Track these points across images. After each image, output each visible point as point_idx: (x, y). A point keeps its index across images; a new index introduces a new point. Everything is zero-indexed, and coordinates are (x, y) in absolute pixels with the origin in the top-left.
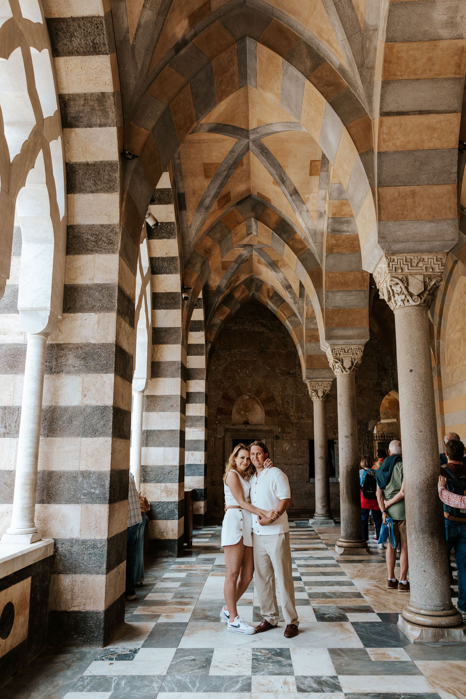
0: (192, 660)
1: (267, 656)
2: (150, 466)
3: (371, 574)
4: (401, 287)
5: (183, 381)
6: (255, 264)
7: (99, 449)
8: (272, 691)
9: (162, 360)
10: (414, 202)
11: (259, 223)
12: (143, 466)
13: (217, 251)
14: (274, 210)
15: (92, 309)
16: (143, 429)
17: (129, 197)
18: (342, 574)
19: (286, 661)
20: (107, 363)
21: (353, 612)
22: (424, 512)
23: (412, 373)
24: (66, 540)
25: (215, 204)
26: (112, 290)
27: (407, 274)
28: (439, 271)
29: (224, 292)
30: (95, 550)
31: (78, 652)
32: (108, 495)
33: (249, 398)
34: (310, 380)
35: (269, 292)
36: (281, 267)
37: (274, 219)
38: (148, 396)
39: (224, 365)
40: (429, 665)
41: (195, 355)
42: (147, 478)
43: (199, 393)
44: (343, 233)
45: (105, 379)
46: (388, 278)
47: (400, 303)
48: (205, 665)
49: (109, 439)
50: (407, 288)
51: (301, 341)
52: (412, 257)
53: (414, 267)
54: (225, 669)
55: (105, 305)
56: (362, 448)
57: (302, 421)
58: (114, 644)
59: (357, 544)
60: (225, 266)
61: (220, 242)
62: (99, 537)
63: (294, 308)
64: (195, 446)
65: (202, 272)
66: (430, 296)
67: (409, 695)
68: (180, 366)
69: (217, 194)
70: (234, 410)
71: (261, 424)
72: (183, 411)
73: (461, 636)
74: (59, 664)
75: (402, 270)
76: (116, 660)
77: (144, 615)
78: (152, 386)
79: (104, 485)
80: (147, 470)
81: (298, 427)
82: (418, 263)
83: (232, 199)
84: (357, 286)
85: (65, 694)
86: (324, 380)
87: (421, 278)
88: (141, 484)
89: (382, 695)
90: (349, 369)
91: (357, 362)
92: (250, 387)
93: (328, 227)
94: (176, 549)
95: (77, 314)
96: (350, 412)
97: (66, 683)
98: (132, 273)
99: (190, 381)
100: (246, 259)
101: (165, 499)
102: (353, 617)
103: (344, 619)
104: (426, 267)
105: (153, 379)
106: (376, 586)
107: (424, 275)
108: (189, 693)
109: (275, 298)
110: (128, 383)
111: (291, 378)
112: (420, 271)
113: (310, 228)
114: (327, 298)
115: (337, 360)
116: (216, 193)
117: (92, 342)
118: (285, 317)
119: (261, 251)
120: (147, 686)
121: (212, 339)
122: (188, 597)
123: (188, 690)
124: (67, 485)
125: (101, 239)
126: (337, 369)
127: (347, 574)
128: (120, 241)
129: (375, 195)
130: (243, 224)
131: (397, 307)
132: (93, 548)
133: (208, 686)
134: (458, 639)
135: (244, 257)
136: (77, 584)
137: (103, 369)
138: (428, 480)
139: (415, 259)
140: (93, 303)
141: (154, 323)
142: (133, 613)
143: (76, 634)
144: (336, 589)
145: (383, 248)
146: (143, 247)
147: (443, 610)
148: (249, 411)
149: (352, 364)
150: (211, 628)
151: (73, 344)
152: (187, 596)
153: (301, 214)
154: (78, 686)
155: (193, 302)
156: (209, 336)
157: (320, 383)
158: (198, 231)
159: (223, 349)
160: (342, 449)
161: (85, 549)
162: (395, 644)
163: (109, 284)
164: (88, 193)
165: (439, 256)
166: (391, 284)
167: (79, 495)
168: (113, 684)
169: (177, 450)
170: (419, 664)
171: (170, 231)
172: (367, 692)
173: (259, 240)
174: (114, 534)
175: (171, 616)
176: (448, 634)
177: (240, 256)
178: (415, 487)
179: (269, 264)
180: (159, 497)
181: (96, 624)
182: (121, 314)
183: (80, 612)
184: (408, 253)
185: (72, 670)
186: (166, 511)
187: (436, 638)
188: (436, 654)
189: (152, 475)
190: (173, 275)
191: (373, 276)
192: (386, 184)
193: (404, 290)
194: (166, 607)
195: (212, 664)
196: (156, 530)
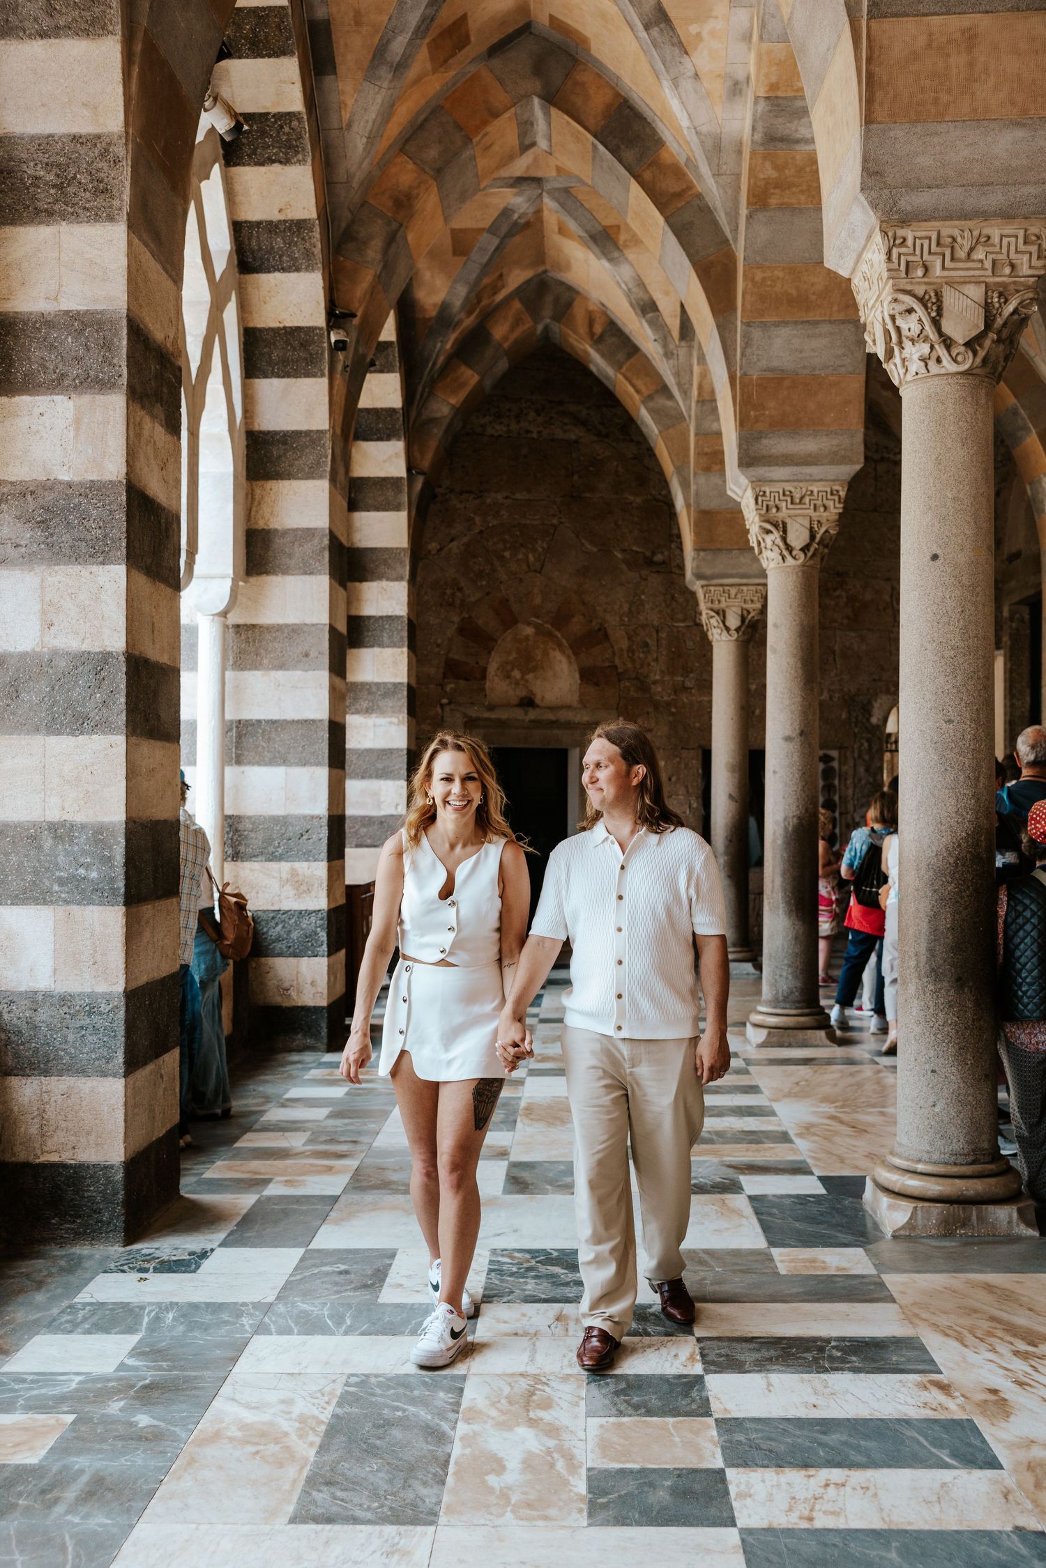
0: (341, 1273)
1: (525, 1265)
2: (249, 818)
3: (827, 1090)
4: (920, 320)
5: (336, 585)
6: (553, 237)
7: (93, 764)
8: (526, 1334)
9: (275, 524)
10: (971, 65)
11: (554, 112)
12: (230, 817)
13: (429, 201)
14: (602, 76)
15: (57, 385)
16: (228, 717)
17: (151, 48)
18: (753, 1089)
19: (570, 1275)
20: (105, 536)
21: (759, 1174)
22: (942, 928)
23: (938, 562)
24: (21, 994)
25: (423, 55)
26: (110, 330)
27: (939, 281)
28: (1030, 272)
29: (460, 322)
30: (95, 1018)
31: (62, 1257)
32: (121, 884)
33: (536, 634)
34: (703, 582)
35: (591, 323)
36: (626, 246)
37: (597, 102)
38: (238, 626)
39: (465, 539)
40: (915, 1282)
41: (377, 509)
42: (242, 849)
43: (389, 618)
44: (798, 147)
45: (101, 580)
46: (887, 294)
47: (915, 366)
48: (370, 1282)
49: (120, 741)
50: (936, 323)
51: (681, 470)
52: (956, 233)
53: (960, 260)
54: (418, 1291)
55: (92, 373)
56: (851, 772)
57: (684, 698)
58: (152, 1239)
59: (802, 1019)
60: (461, 243)
61: (438, 173)
62: (102, 988)
63: (665, 369)
64: (380, 766)
65: (388, 266)
66: (1001, 347)
67: (849, 1341)
68: (326, 541)
69: (426, 22)
70: (493, 667)
71: (569, 707)
72: (338, 667)
73: (1010, 1222)
74: (17, 1280)
75: (926, 269)
76: (154, 1272)
77: (231, 1179)
78: (249, 599)
79: (110, 859)
80: (241, 827)
81: (673, 714)
82: (972, 249)
83: (472, 39)
84: (835, 308)
85: (30, 1338)
86: (744, 581)
87: (976, 292)
88: (226, 865)
89: (785, 1342)
90: (802, 550)
91: (827, 531)
92: (538, 601)
93: (754, 129)
94: (324, 1032)
95: (17, 399)
96: (800, 671)
97: (31, 1317)
98: (170, 276)
99: (366, 585)
100: (522, 221)
101: (291, 903)
102: (754, 1185)
103: (735, 1187)
104: (994, 262)
105: (253, 580)
106: (833, 1118)
107: (987, 285)
108: (327, 1337)
109: (611, 340)
110: (169, 590)
111: (655, 575)
112: (977, 273)
113: (704, 129)
114: (747, 343)
115: (768, 526)
116: (423, 19)
117: (61, 478)
118: (637, 397)
119: (566, 197)
120: (226, 1323)
121: (426, 463)
122: (346, 1142)
123: (323, 1330)
124: (14, 859)
125: (74, 178)
126: (769, 552)
127: (763, 1090)
128: (127, 184)
129: (861, 43)
130: (507, 115)
131: (909, 377)
132: (90, 1014)
133: (374, 1323)
134: (1003, 1228)
135: (516, 216)
136: (53, 1099)
137: (97, 554)
138: (959, 845)
139: (963, 237)
140: (60, 367)
141: (252, 417)
142: (204, 1176)
143: (56, 1215)
144: (728, 1124)
145: (874, 206)
146: (212, 190)
147: (973, 1163)
148: (534, 669)
149: (812, 537)
150: (394, 1208)
151: (12, 483)
152: (343, 1139)
153: (677, 87)
154: (61, 1324)
155: (364, 356)
156: (417, 455)
157: (733, 591)
158: (371, 139)
159: (461, 493)
160: (775, 772)
161: (68, 1016)
162: (845, 1241)
163: (102, 312)
164: (30, 37)
165: (1034, 230)
166: (892, 312)
167: (47, 883)
168: (146, 1320)
169: (322, 774)
170: (893, 1281)
171: (289, 140)
172: (750, 1335)
173: (560, 164)
174: (143, 979)
175: (297, 1181)
176: (979, 1218)
177: (506, 212)
178: (923, 865)
179: (593, 238)
180: (276, 898)
181: (103, 1192)
182: (141, 398)
183: (64, 1166)
184: (945, 219)
185: (48, 1291)
186: (294, 935)
187: (948, 1229)
188: (941, 1261)
189: (256, 840)
190: (302, 274)
191: (853, 285)
192: (894, 9)
193: (929, 330)
194: (288, 1162)
195: (388, 1280)
196: (270, 983)
